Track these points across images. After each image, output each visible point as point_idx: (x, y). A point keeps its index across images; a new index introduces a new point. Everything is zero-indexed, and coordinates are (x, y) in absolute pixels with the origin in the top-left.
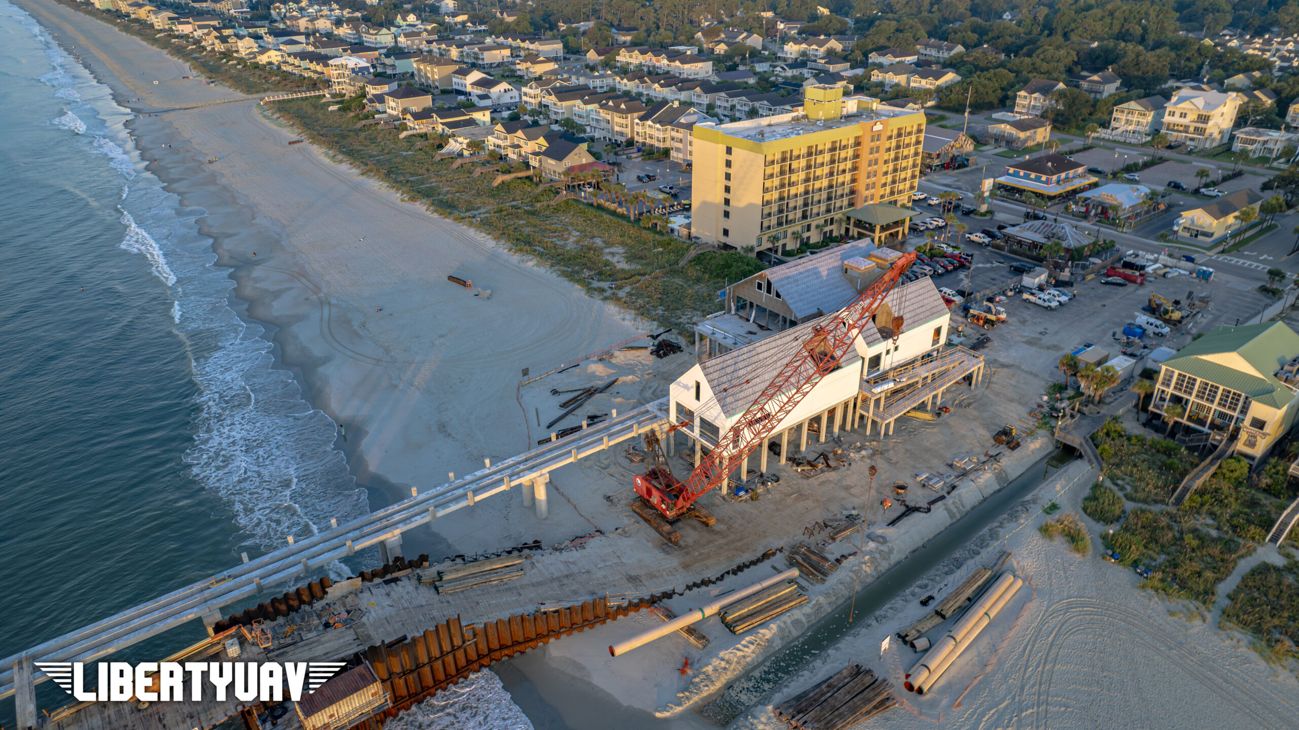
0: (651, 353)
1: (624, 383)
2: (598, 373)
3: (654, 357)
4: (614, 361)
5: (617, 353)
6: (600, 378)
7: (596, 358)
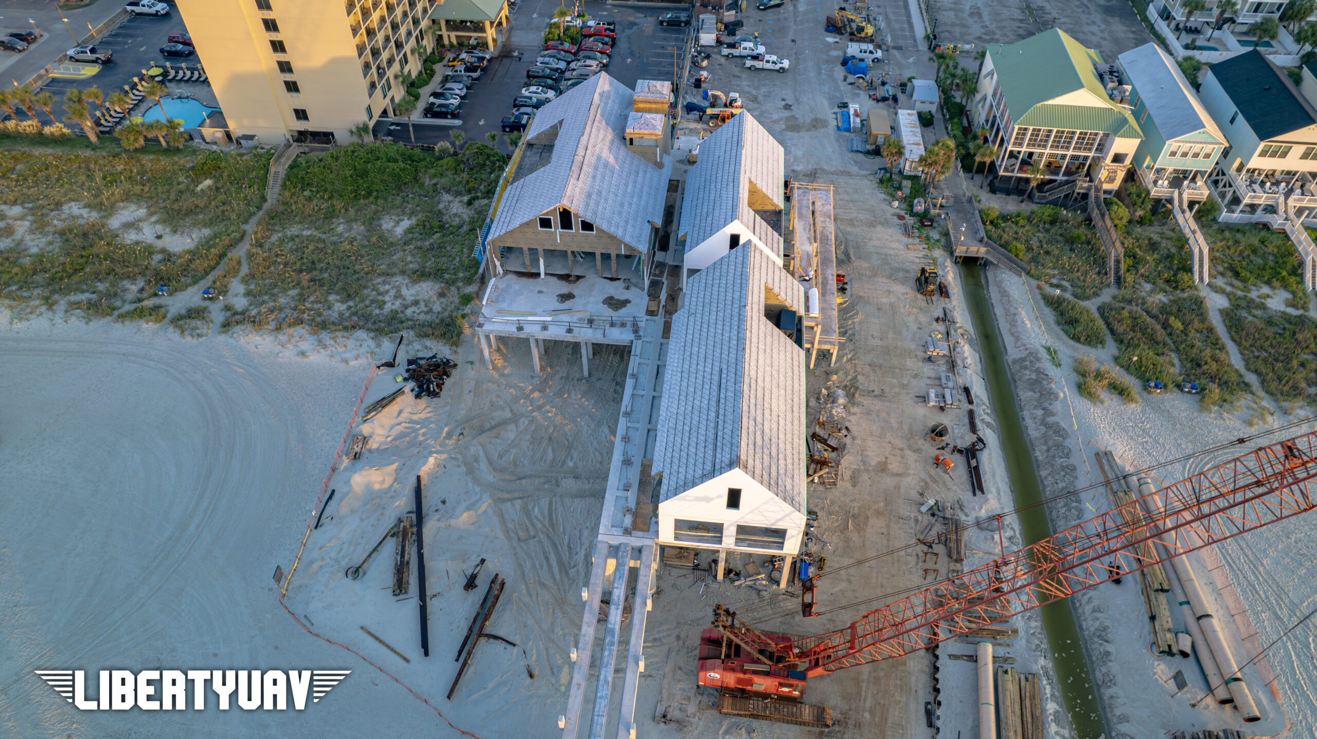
0: (418, 396)
1: (434, 476)
2: (377, 487)
3: (424, 401)
4: (373, 444)
5: (366, 429)
6: (389, 494)
7: (346, 461)
